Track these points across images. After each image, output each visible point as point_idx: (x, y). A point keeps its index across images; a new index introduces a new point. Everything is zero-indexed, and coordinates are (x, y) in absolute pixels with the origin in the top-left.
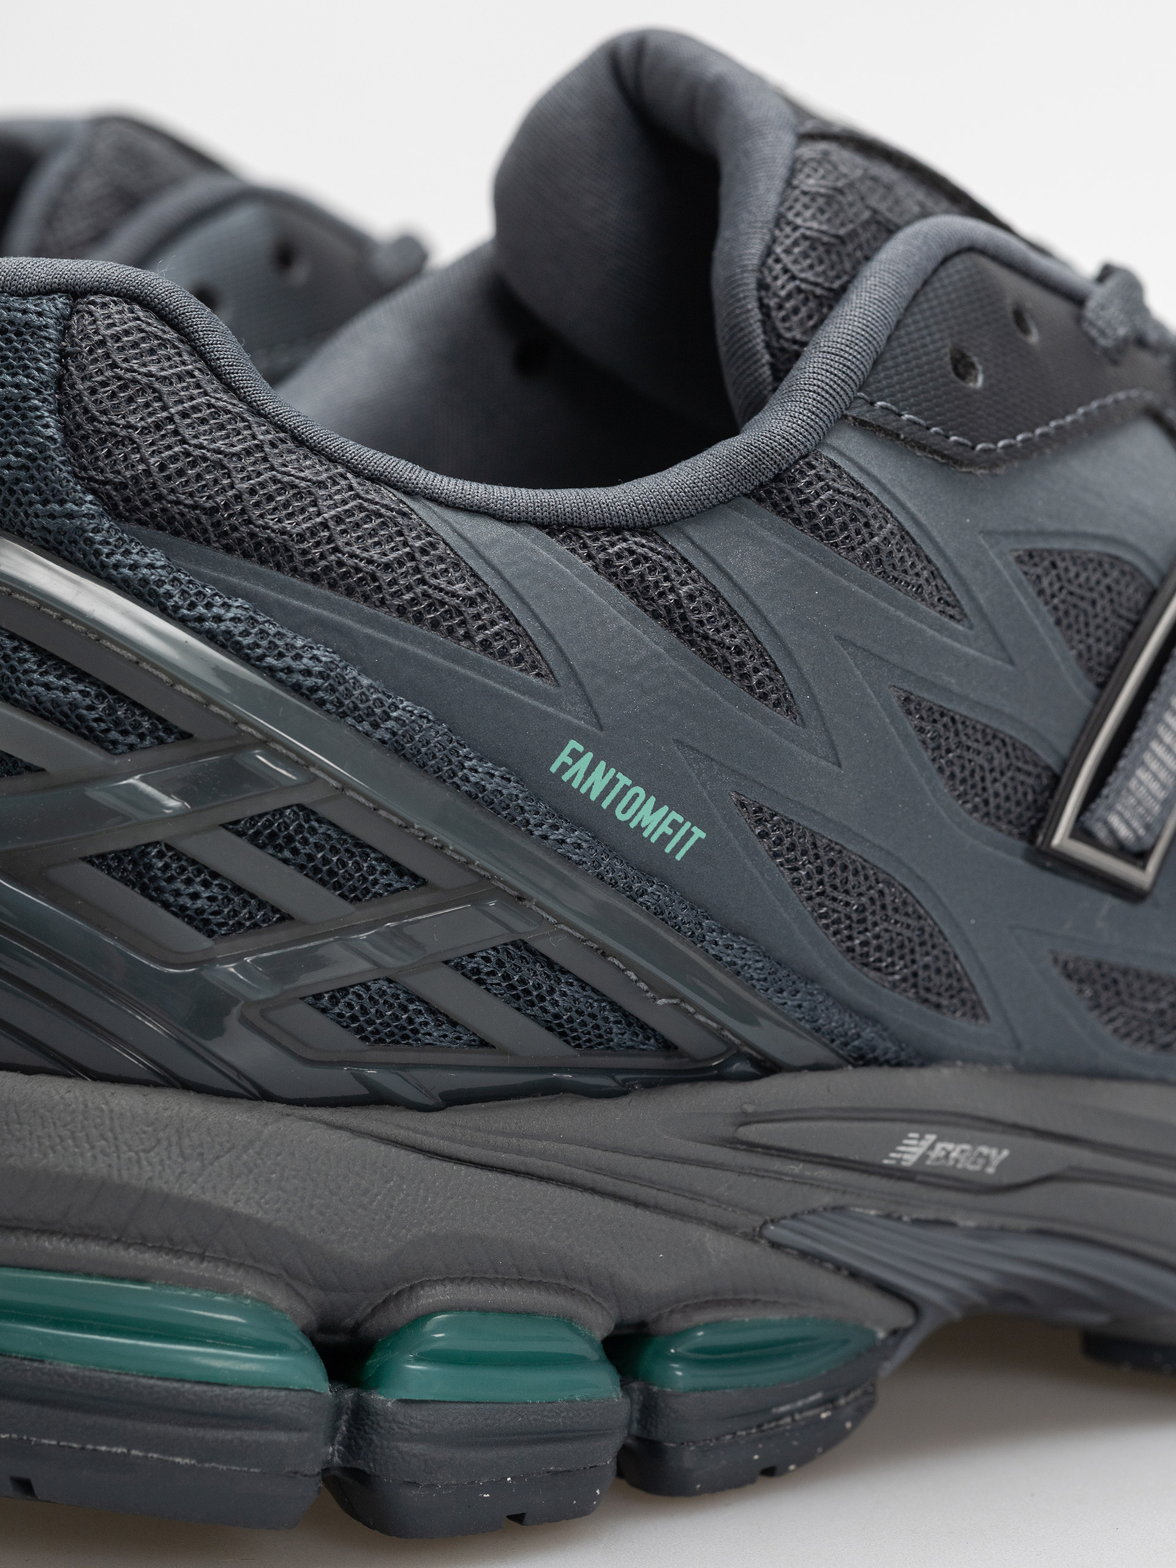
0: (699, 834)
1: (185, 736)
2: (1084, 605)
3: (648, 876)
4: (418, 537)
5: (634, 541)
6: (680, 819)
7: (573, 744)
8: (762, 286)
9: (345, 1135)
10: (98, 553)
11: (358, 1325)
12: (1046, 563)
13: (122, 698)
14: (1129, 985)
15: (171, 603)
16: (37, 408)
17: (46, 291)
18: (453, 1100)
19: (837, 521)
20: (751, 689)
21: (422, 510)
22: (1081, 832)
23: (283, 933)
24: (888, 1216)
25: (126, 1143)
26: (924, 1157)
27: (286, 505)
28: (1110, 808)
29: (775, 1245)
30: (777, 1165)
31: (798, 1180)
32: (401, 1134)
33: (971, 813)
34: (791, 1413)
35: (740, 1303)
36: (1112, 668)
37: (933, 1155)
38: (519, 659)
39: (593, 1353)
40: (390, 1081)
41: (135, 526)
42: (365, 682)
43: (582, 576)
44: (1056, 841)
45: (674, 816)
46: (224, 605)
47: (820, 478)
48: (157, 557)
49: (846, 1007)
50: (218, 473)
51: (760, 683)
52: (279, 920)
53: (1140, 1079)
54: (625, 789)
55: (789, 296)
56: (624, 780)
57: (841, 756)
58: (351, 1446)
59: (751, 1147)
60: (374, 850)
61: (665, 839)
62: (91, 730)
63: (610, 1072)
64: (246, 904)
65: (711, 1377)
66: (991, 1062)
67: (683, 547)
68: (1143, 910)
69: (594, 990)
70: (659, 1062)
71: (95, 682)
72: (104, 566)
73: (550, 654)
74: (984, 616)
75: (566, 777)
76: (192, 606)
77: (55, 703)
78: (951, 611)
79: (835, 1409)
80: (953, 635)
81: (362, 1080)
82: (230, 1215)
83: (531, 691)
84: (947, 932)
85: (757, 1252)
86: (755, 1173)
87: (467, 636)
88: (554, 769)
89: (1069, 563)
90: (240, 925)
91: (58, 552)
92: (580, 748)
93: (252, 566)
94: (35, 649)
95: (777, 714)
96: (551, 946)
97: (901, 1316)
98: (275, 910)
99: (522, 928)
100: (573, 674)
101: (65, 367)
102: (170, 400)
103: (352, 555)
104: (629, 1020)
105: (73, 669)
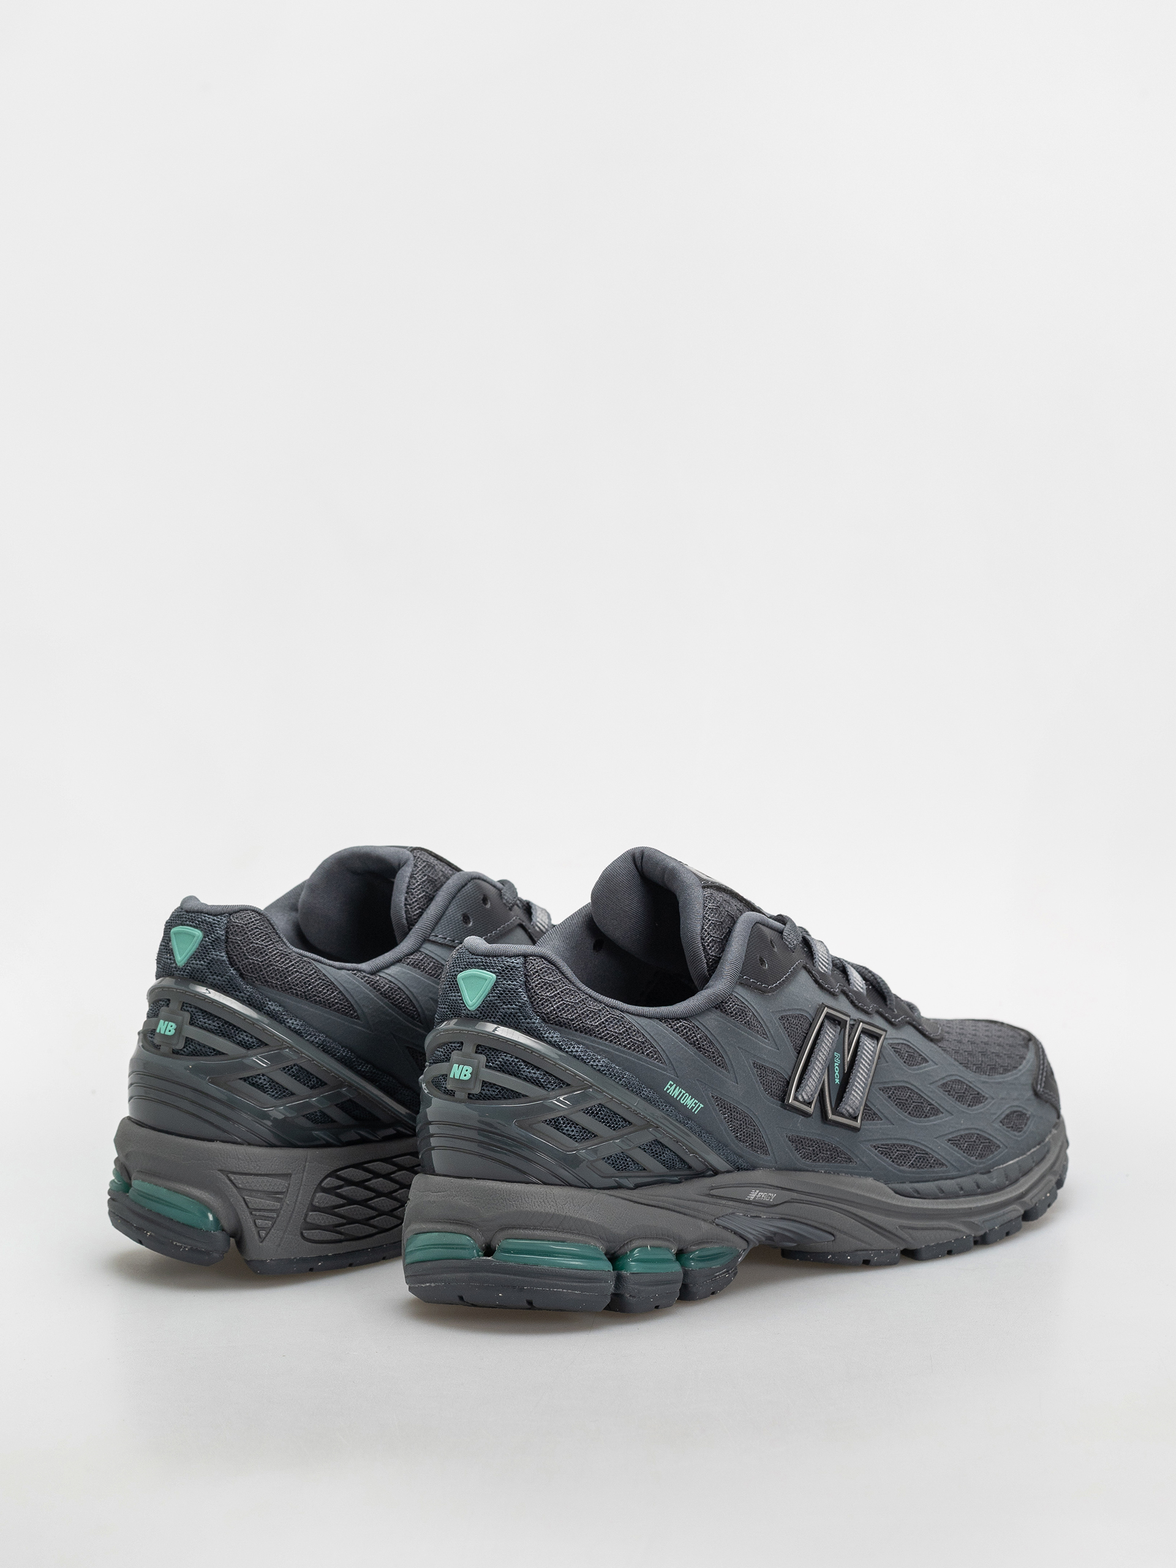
0: (702, 1106)
1: (568, 1085)
2: (795, 1030)
3: (689, 1119)
4: (627, 1025)
5: (683, 1022)
6: (697, 1102)
7: (671, 1082)
8: (702, 939)
9: (620, 1199)
10: (542, 1033)
11: (615, 1252)
12: (786, 1019)
13: (551, 1075)
14: (805, 1142)
15: (563, 1047)
16: (521, 992)
17: (516, 956)
18: (637, 1186)
19: (738, 1014)
20: (716, 1063)
21: (627, 1017)
22: (796, 1098)
23: (596, 1141)
24: (744, 1215)
25: (558, 1202)
26: (756, 1197)
27: (592, 1017)
28: (803, 1090)
29: (717, 1225)
30: (719, 1201)
31: (724, 1205)
32: (625, 1196)
33: (768, 1094)
34: (719, 1275)
35: (708, 1242)
36: (801, 1047)
37: (758, 1196)
38: (656, 1058)
39: (674, 1258)
40: (624, 1182)
41: (549, 1025)
42: (617, 1067)
43: (671, 1033)
44: (790, 1101)
45: (696, 1101)
46: (578, 1047)
47: (734, 1002)
48: (557, 1034)
49: (735, 1153)
50: (574, 1009)
51: (719, 1062)
52: (595, 1136)
53: (808, 1171)
54: (684, 1094)
55: (710, 942)
56: (683, 1092)
57: (738, 1081)
58: (617, 1287)
59: (713, 1196)
60: (619, 1115)
61: (693, 1108)
62: (542, 1084)
63: (676, 1176)
64: (585, 1132)
65: (701, 1265)
66: (769, 1167)
67: (697, 1023)
68: (810, 1119)
69: (674, 1152)
70: (688, 1172)
71: (543, 1070)
72: (543, 1037)
73: (664, 1057)
74: (772, 1037)
75: (668, 1092)
76: (569, 1048)
77: (532, 1077)
78: (765, 1036)
79: (729, 1273)
80: (765, 1043)
81: (616, 1181)
82: (588, 1222)
83: (659, 1068)
84: (761, 1130)
85: (714, 1226)
86: (715, 1204)
87: (643, 1053)
88: (665, 1090)
89: (791, 1018)
90: (583, 1138)
91: (528, 1033)
92: (672, 1083)
93: (583, 1035)
94: (524, 1061)
95: (723, 1070)
96: (665, 1141)
97: (744, 1244)
98: (593, 1134)
99: (659, 1136)
100: (671, 1062)
101: (527, 979)
102: (557, 988)
103: (611, 1031)
104: (682, 1160)
105: (535, 1067)
